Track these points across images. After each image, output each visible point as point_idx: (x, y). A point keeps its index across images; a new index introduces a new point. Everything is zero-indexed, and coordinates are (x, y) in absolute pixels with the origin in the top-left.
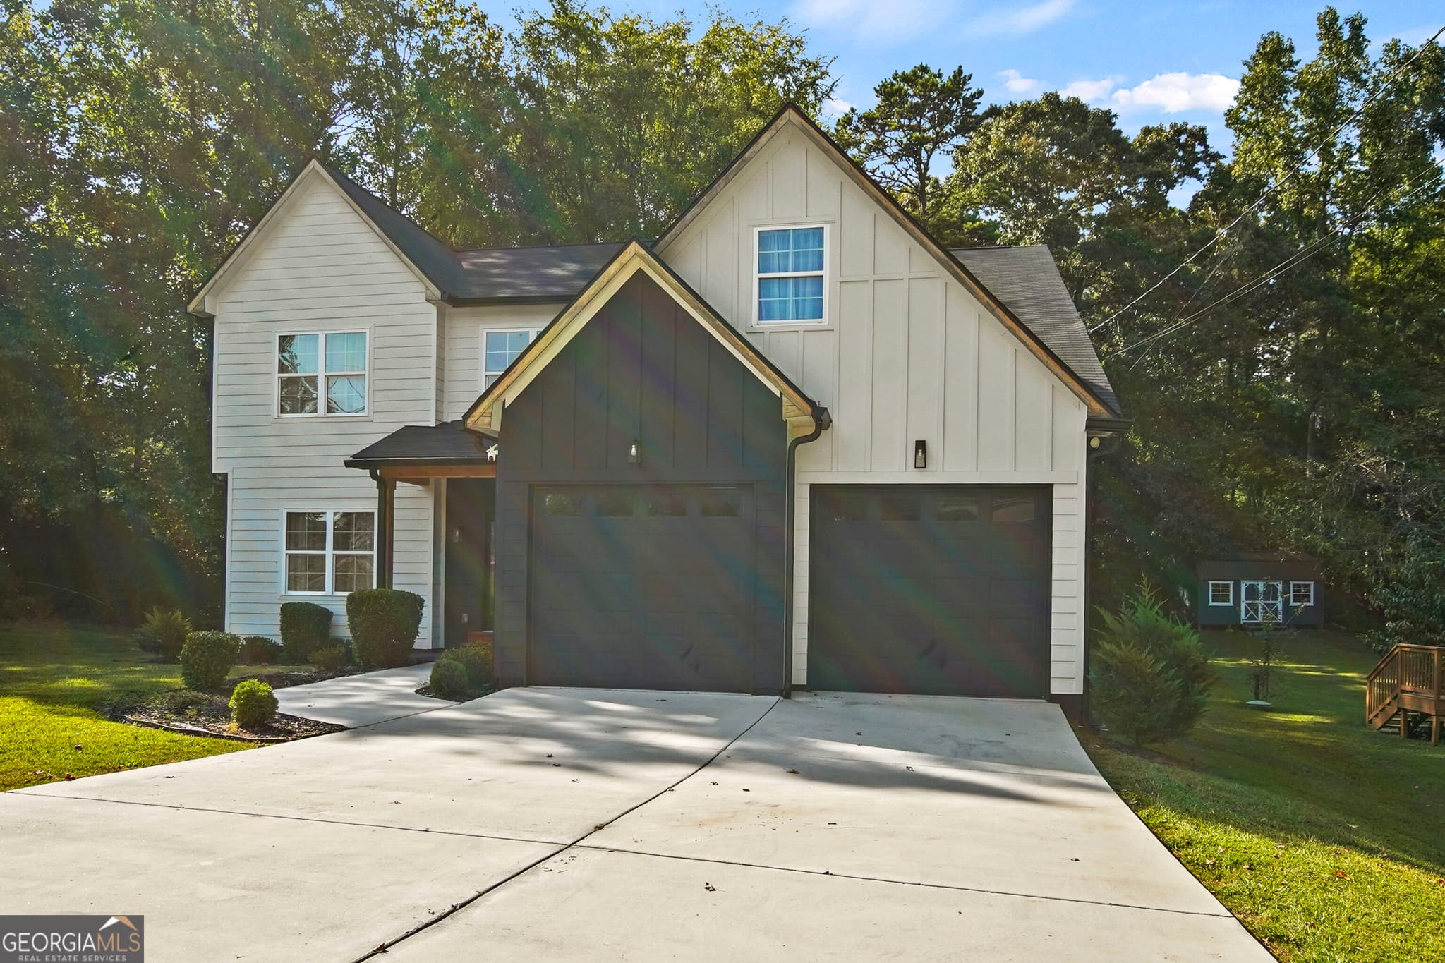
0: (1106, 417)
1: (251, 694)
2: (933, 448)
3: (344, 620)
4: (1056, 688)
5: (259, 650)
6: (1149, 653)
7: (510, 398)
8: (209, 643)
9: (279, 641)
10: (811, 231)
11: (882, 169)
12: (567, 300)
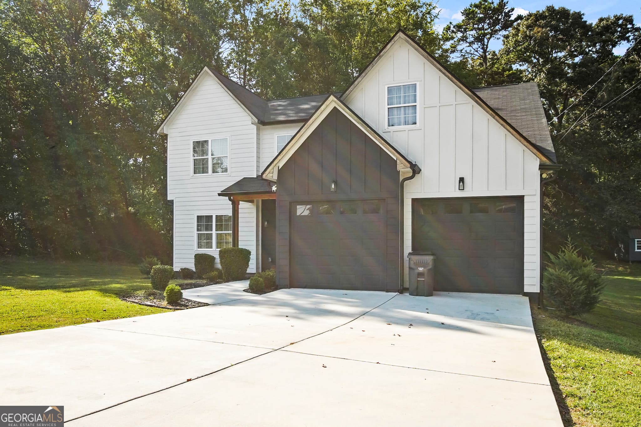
0: (549, 164)
1: (172, 290)
2: (466, 181)
3: (218, 260)
4: (527, 289)
5: (185, 273)
6: (570, 273)
7: (281, 165)
8: (161, 270)
9: (194, 269)
10: (411, 86)
11: (465, 49)
12: (305, 121)
